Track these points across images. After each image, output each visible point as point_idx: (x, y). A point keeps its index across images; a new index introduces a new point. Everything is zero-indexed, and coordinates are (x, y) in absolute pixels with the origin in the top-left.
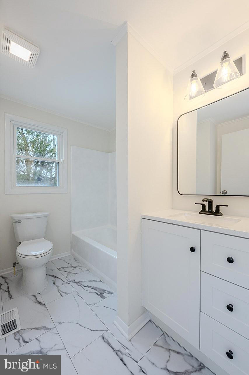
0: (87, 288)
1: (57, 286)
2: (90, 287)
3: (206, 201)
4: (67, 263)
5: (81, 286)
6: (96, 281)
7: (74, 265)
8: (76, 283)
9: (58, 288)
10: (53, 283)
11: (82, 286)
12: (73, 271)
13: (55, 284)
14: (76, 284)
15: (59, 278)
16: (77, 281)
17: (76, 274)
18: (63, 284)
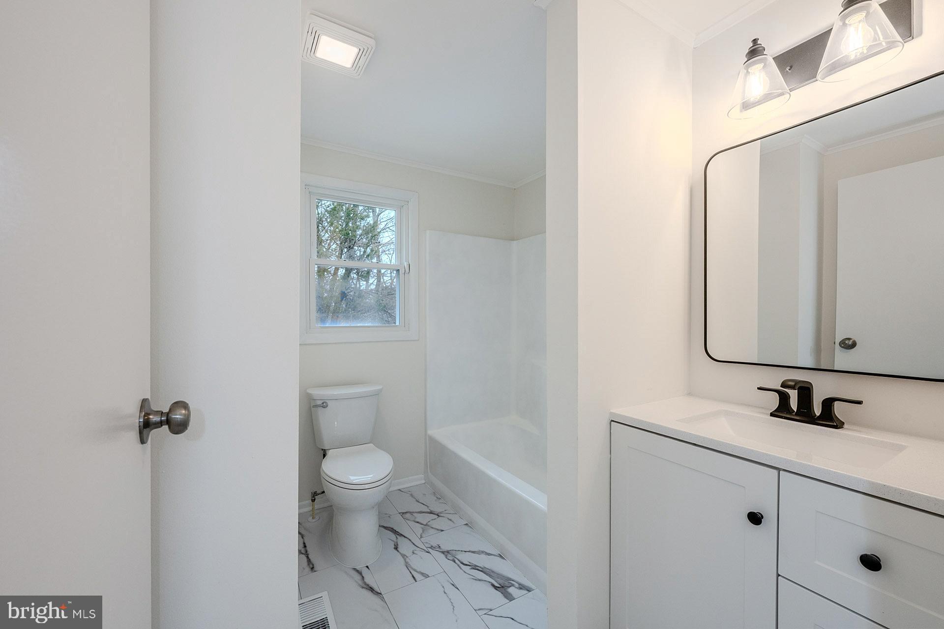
0: (470, 567)
1: (403, 556)
2: (475, 567)
3: (793, 388)
4: (418, 502)
5: (455, 562)
6: (489, 554)
7: (437, 509)
8: (443, 552)
9: (405, 560)
10: (394, 547)
11: (457, 561)
12: (435, 524)
13: (398, 549)
14: (442, 555)
15: (405, 537)
16: (445, 548)
17: (442, 531)
18: (415, 552)
